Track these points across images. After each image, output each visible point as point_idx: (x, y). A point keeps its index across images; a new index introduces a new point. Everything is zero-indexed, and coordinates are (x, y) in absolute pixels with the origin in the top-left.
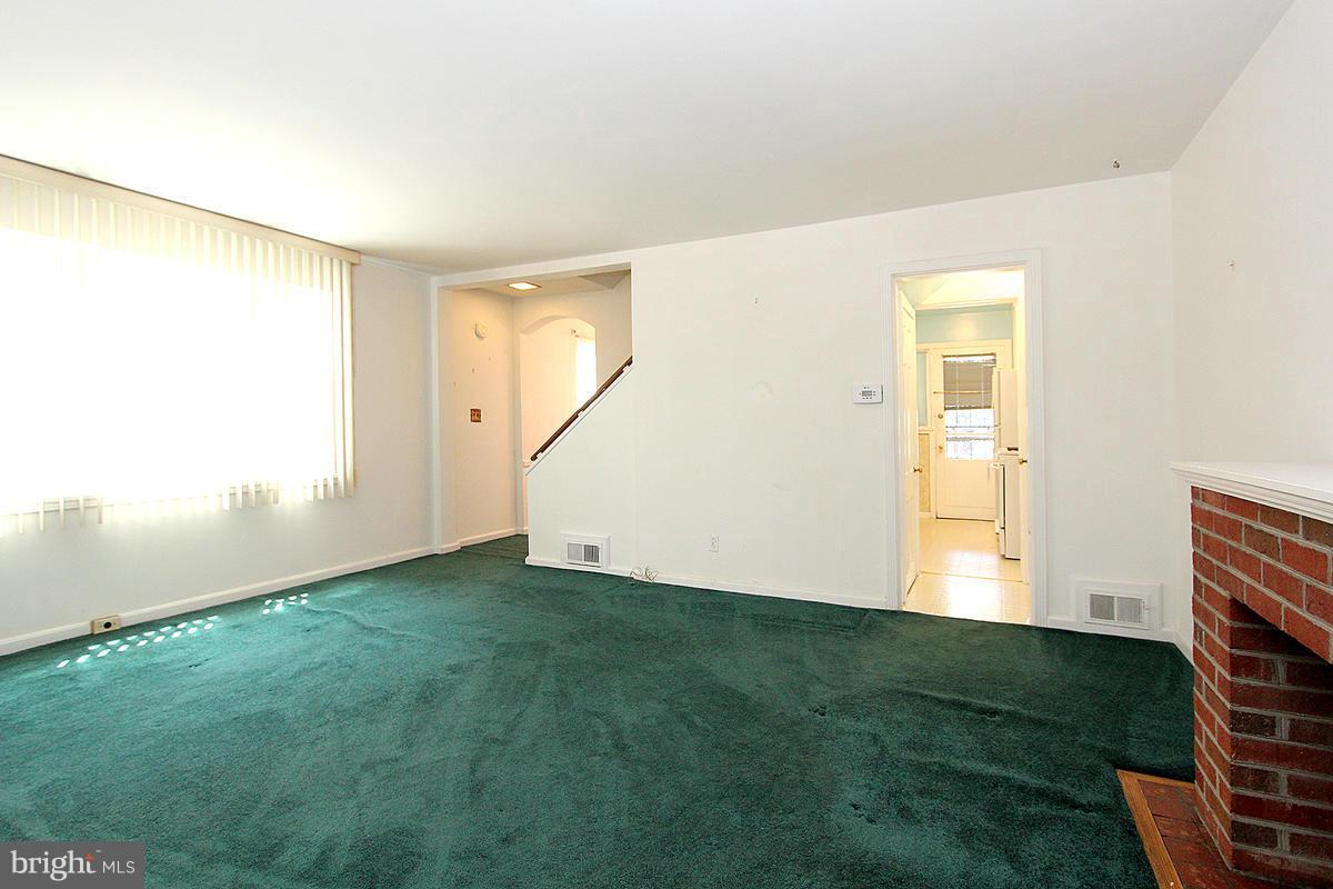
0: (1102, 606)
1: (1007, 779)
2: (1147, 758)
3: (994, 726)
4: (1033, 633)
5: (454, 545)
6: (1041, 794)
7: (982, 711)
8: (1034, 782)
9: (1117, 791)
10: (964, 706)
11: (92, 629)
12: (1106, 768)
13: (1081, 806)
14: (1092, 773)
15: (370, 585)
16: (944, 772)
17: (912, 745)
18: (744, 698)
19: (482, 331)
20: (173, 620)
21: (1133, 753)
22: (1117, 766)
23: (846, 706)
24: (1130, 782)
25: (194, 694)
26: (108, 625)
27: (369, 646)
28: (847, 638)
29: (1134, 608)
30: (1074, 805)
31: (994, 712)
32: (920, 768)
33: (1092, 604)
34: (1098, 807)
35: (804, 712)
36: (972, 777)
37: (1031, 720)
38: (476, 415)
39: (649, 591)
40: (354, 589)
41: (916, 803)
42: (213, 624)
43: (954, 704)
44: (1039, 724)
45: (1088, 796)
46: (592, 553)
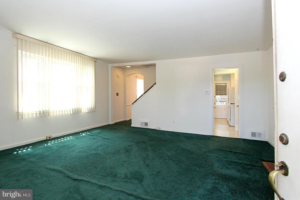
0: (253, 134)
1: (243, 163)
2: (266, 159)
3: (238, 155)
4: (241, 139)
5: (114, 122)
6: (250, 165)
7: (235, 152)
8: (248, 163)
9: (263, 164)
10: (232, 152)
11: (47, 138)
12: (260, 161)
13: (257, 166)
14: (258, 162)
15: (100, 130)
16: (232, 162)
17: (224, 158)
18: (190, 151)
19: (119, 76)
20: (63, 137)
21: (264, 159)
22: (262, 161)
23: (210, 152)
24: (264, 163)
25: (79, 150)
26: (50, 138)
27: (108, 142)
28: (205, 140)
29: (260, 134)
30: (256, 166)
31: (237, 153)
32: (227, 161)
33: (252, 134)
34: (260, 166)
35: (202, 153)
36: (236, 162)
37: (245, 154)
38: (117, 94)
39: (160, 132)
40: (97, 131)
41: (228, 166)
42: (71, 137)
43: (229, 151)
44: (246, 154)
45: (258, 165)
46: (146, 124)
